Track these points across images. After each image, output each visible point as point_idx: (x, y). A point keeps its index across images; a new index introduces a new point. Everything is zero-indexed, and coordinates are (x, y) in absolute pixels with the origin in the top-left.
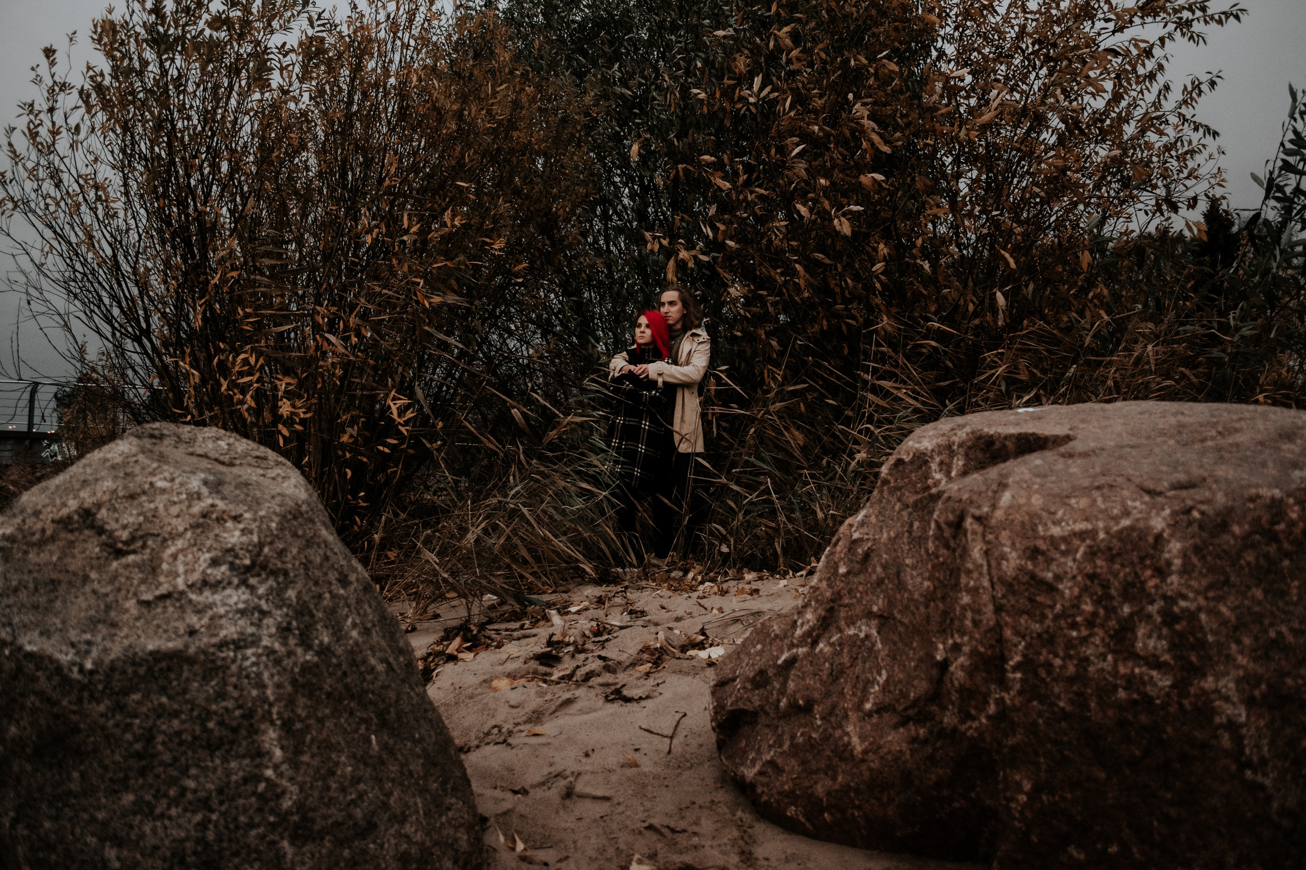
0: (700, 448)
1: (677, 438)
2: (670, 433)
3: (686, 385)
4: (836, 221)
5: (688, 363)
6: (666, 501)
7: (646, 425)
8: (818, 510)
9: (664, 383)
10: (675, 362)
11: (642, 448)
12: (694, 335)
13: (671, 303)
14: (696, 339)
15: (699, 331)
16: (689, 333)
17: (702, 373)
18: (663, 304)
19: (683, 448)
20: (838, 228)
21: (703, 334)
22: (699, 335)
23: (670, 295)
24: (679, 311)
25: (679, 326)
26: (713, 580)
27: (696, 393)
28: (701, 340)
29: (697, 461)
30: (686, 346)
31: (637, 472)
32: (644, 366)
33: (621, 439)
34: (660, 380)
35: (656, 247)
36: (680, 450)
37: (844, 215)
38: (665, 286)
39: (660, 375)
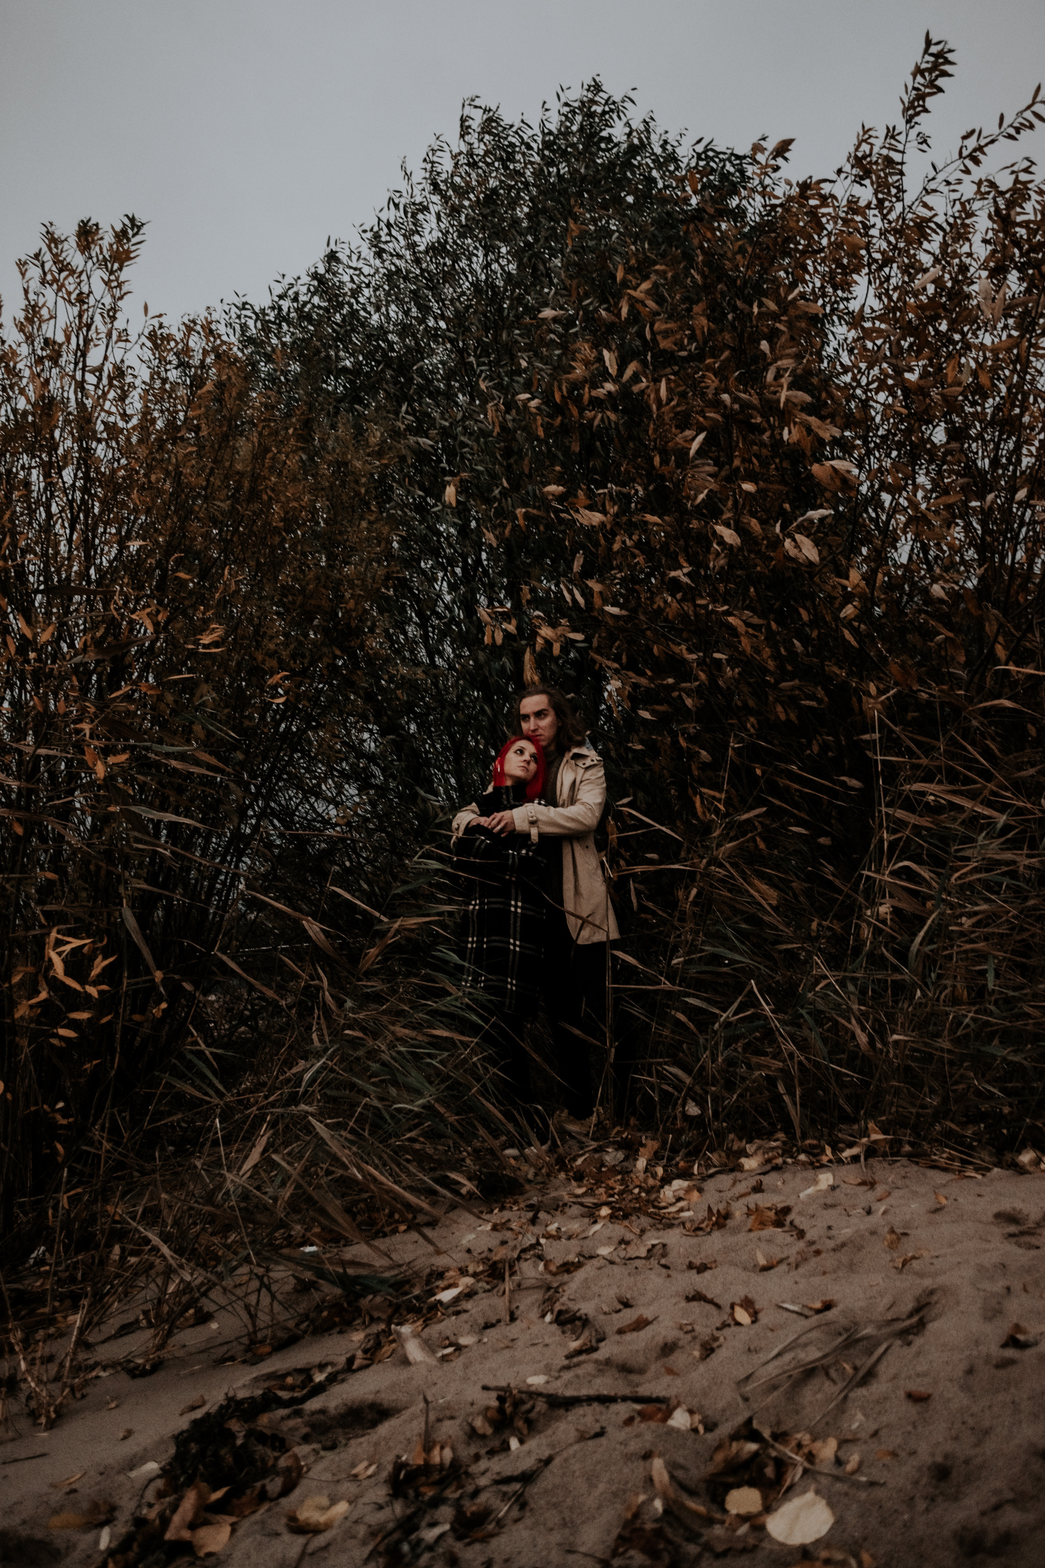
0: (614, 935)
1: (572, 923)
2: (560, 916)
3: (574, 837)
4: (788, 543)
5: (572, 800)
6: (577, 1032)
7: (516, 906)
8: (858, 1031)
9: (541, 835)
10: (552, 802)
11: (515, 945)
12: (577, 757)
13: (539, 714)
14: (580, 763)
15: (584, 751)
16: (568, 756)
17: (597, 814)
18: (526, 717)
19: (586, 937)
20: (793, 552)
21: (592, 755)
22: (583, 757)
23: (532, 703)
24: (552, 725)
25: (552, 748)
26: (685, 1174)
27: (592, 846)
28: (588, 762)
29: (615, 958)
30: (566, 776)
31: (511, 984)
32: (506, 814)
33: (480, 935)
34: (534, 832)
35: (499, 638)
36: (580, 942)
37: (801, 529)
38: (523, 690)
39: (533, 823)
